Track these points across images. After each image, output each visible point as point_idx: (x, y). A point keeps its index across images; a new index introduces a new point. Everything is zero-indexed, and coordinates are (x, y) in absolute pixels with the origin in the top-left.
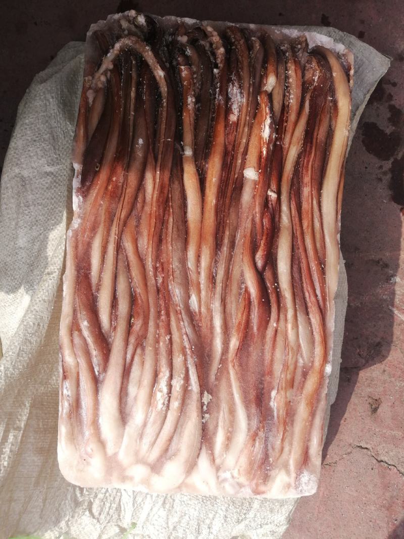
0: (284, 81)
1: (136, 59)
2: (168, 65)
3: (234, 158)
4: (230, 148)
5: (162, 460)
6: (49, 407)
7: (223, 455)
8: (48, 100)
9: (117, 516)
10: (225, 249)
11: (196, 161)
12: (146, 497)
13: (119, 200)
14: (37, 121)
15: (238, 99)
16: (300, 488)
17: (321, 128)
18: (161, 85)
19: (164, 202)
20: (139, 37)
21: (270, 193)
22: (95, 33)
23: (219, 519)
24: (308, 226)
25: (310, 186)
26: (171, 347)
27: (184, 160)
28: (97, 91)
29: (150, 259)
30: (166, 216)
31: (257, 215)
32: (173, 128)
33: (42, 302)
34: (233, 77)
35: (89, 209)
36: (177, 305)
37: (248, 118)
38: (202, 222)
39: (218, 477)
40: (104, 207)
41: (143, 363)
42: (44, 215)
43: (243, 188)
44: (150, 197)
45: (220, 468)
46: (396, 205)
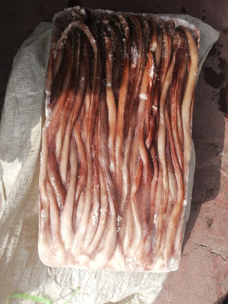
0: (161, 45)
1: (80, 33)
2: (97, 36)
3: (134, 88)
4: (132, 82)
5: (95, 252)
6: (33, 225)
7: (128, 250)
8: (31, 56)
9: (70, 283)
10: (129, 137)
11: (113, 90)
12: (86, 272)
13: (71, 111)
14: (25, 67)
15: (136, 55)
16: (169, 267)
17: (181, 71)
18: (94, 48)
19: (96, 112)
20: (81, 21)
21: (154, 107)
22: (57, 18)
23: (126, 284)
24: (174, 125)
25: (176, 103)
26: (100, 191)
27: (107, 89)
28: (58, 51)
29: (88, 143)
30: (97, 120)
31: (147, 119)
32: (101, 71)
33: (29, 167)
34: (134, 43)
35: (54, 116)
36: (103, 168)
37: (142, 66)
38: (116, 123)
39: (125, 262)
40: (63, 115)
41: (84, 200)
42: (29, 119)
43: (139, 105)
44: (88, 109)
45: (127, 256)
46: (222, 113)
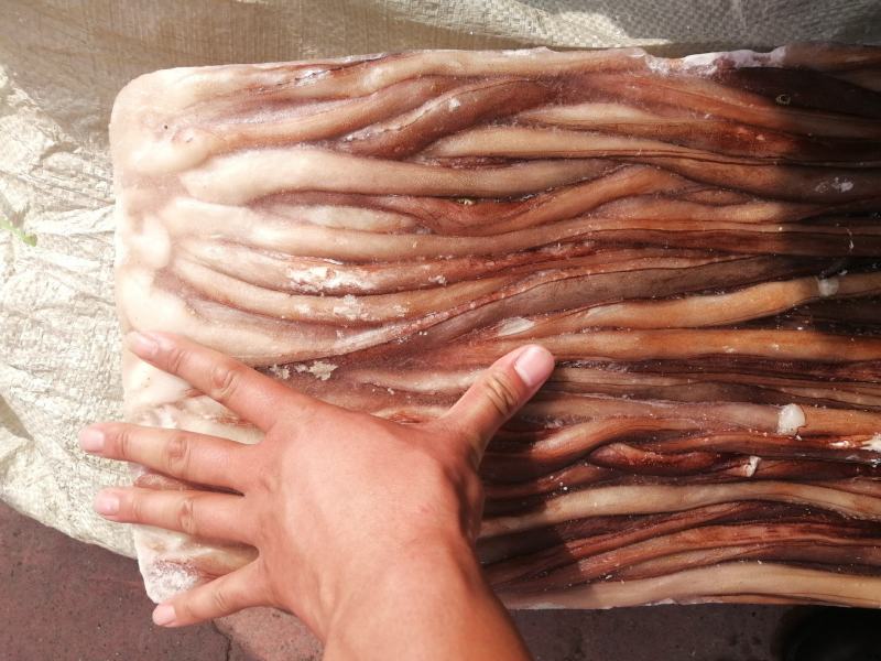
3: (823, 382)
4: (843, 373)
5: (183, 290)
6: (256, 44)
7: (208, 413)
9: (49, 204)
10: (634, 381)
11: (808, 305)
12: (96, 259)
13: (717, 153)
16: (157, 571)
19: (718, 246)
21: (754, 461)
23: (69, 409)
24: (688, 542)
25: (771, 539)
26: (422, 288)
27: (807, 280)
29: (597, 227)
30: (691, 254)
31: (706, 440)
33: (484, 9)
35: (691, 89)
36: (507, 291)
38: (686, 328)
39: (160, 406)
40: (698, 122)
41: (382, 232)
43: (756, 406)
44: (727, 217)
45: (181, 409)
